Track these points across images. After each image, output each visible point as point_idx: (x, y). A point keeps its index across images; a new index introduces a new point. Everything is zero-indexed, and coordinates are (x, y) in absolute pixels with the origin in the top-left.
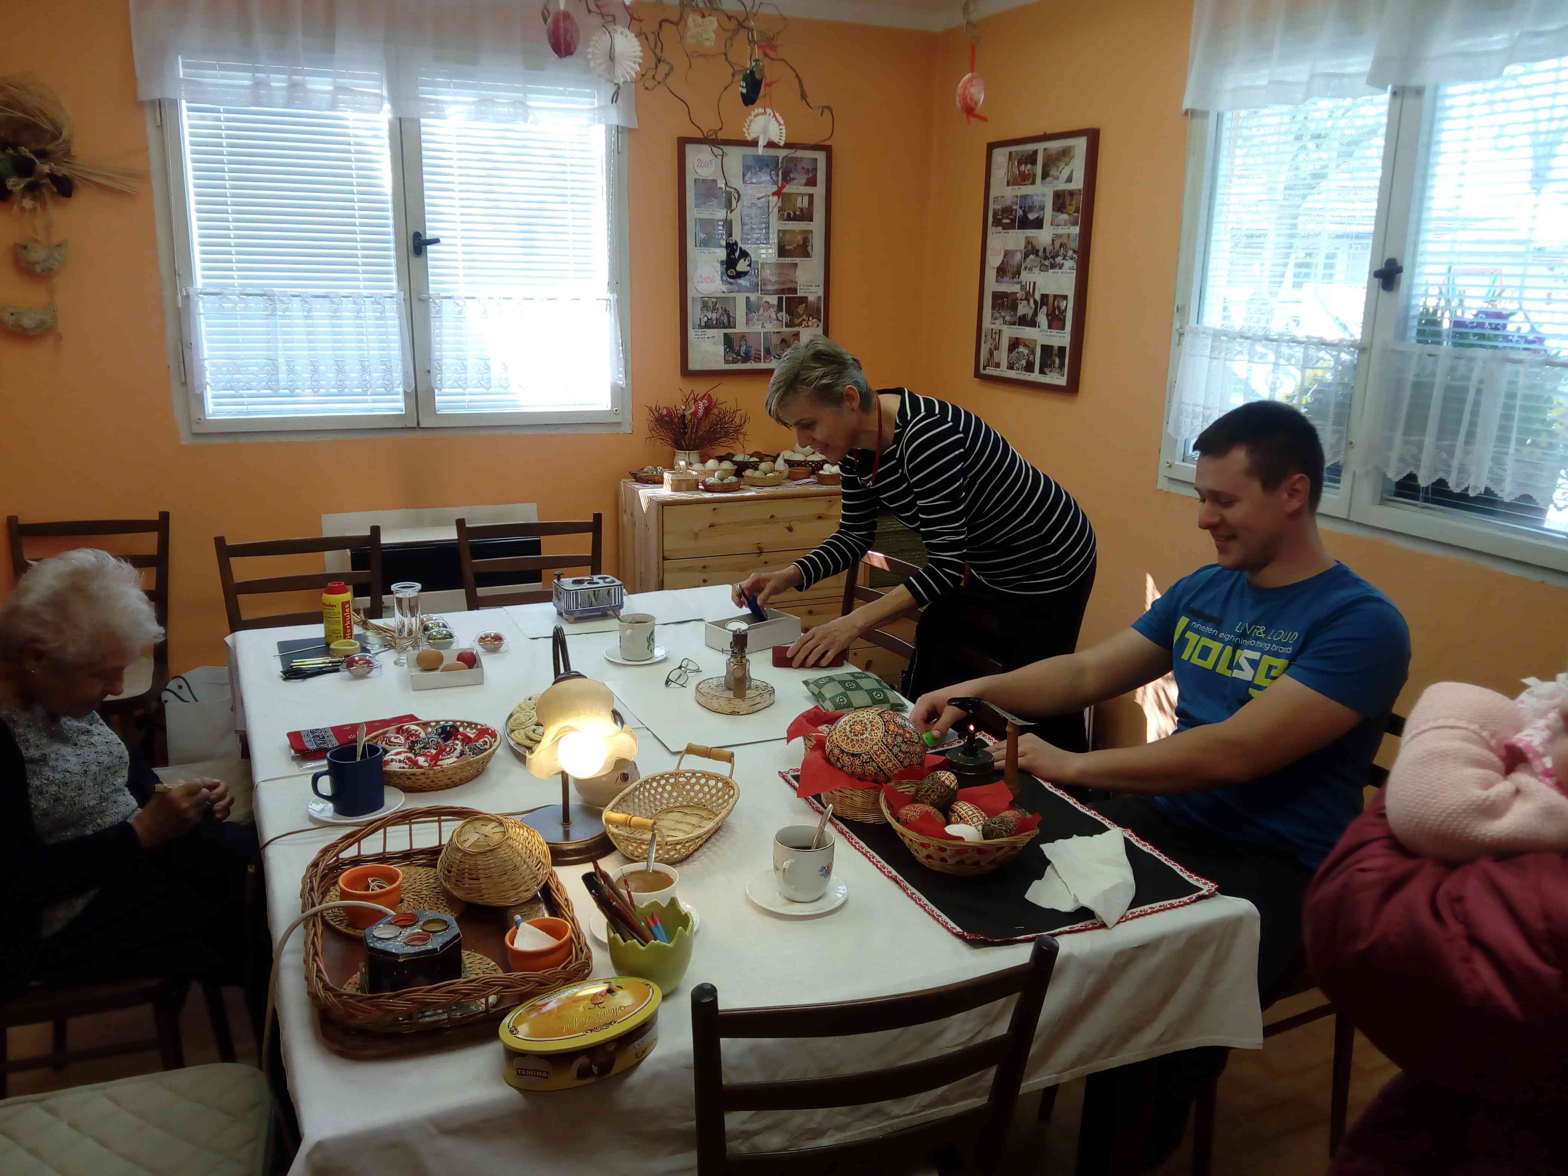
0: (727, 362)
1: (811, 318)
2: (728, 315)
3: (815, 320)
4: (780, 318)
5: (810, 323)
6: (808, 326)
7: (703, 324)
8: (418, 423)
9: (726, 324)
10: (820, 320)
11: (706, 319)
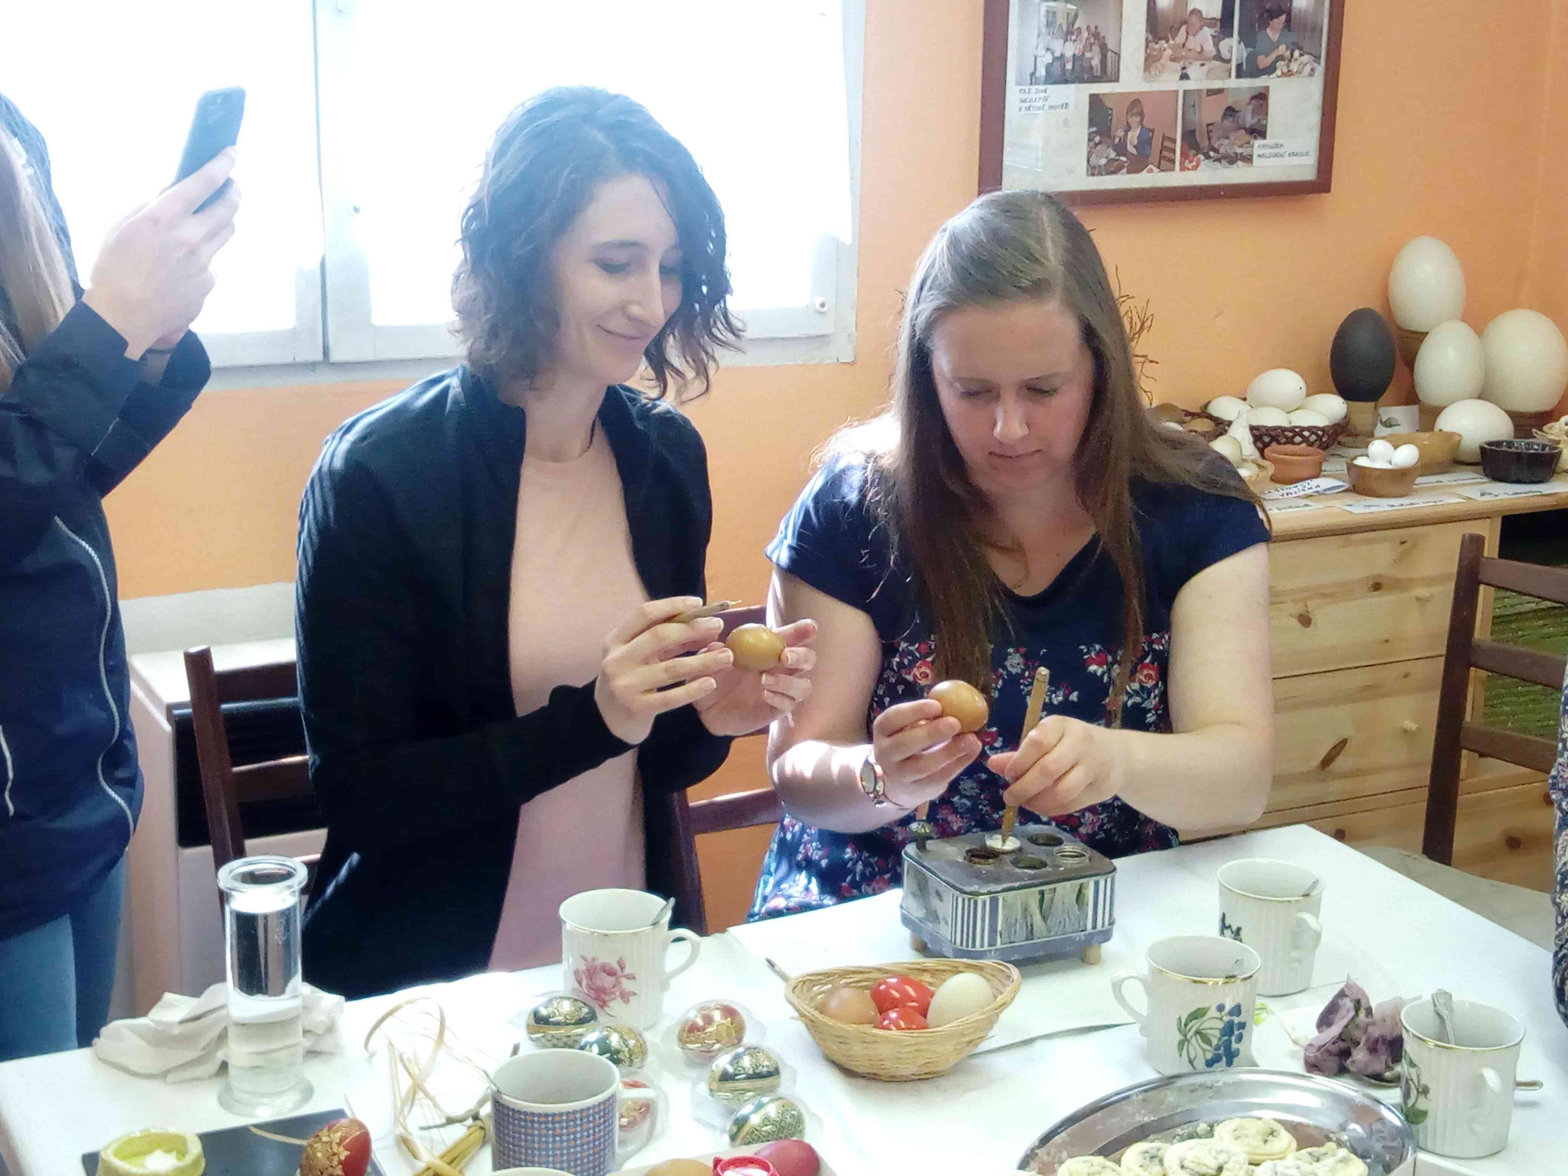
0: (1093, 170)
1: (1297, 53)
2: (1104, 48)
3: (1306, 58)
4: (1225, 55)
5: (1294, 67)
6: (1289, 74)
7: (1042, 72)
8: (326, 352)
9: (1097, 72)
10: (1317, 58)
11: (1049, 59)
